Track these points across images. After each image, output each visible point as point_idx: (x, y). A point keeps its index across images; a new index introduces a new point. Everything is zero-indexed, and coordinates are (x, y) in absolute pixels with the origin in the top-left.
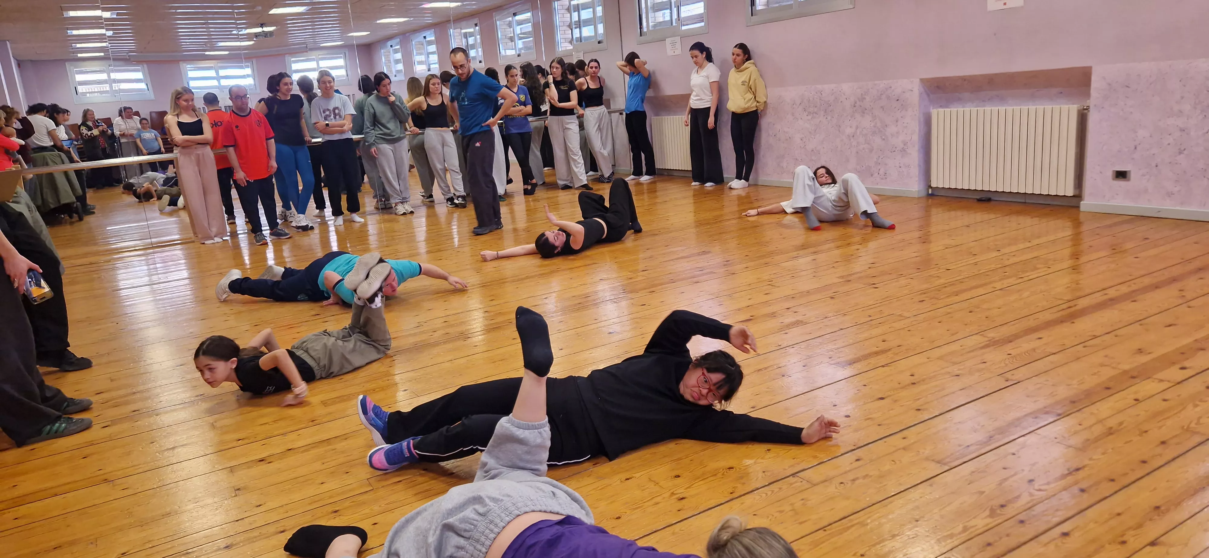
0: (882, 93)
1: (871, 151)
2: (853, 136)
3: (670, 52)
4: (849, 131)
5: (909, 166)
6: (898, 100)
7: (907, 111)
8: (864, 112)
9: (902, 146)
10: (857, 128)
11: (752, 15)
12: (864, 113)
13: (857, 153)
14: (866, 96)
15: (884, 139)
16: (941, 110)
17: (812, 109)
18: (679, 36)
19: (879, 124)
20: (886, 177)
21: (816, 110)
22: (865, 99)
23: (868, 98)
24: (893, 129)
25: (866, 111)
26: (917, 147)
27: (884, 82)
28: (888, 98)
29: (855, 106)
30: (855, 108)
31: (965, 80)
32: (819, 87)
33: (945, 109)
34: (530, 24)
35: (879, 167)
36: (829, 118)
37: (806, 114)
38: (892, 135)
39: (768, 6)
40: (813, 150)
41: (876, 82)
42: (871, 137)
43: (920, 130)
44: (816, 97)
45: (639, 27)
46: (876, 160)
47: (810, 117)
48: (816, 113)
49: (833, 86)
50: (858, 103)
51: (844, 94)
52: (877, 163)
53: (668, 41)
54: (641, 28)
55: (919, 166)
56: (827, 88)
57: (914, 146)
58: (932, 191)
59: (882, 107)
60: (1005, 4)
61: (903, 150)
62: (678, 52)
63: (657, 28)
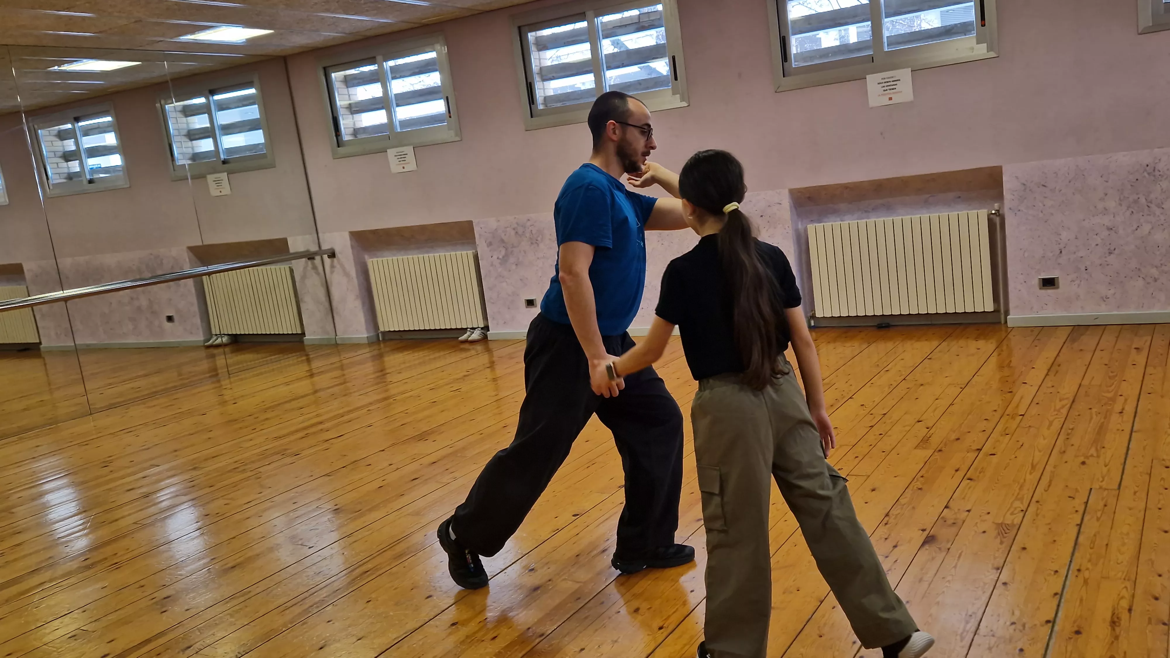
3: (395, 169)
6: (762, 216)
7: (775, 228)
11: (532, 117)
16: (819, 225)
18: (410, 145)
33: (823, 224)
39: (550, 105)
43: (795, 251)
45: (335, 134)
53: (391, 152)
54: (338, 136)
58: (814, 323)
60: (891, 100)
62: (411, 167)
63: (360, 136)
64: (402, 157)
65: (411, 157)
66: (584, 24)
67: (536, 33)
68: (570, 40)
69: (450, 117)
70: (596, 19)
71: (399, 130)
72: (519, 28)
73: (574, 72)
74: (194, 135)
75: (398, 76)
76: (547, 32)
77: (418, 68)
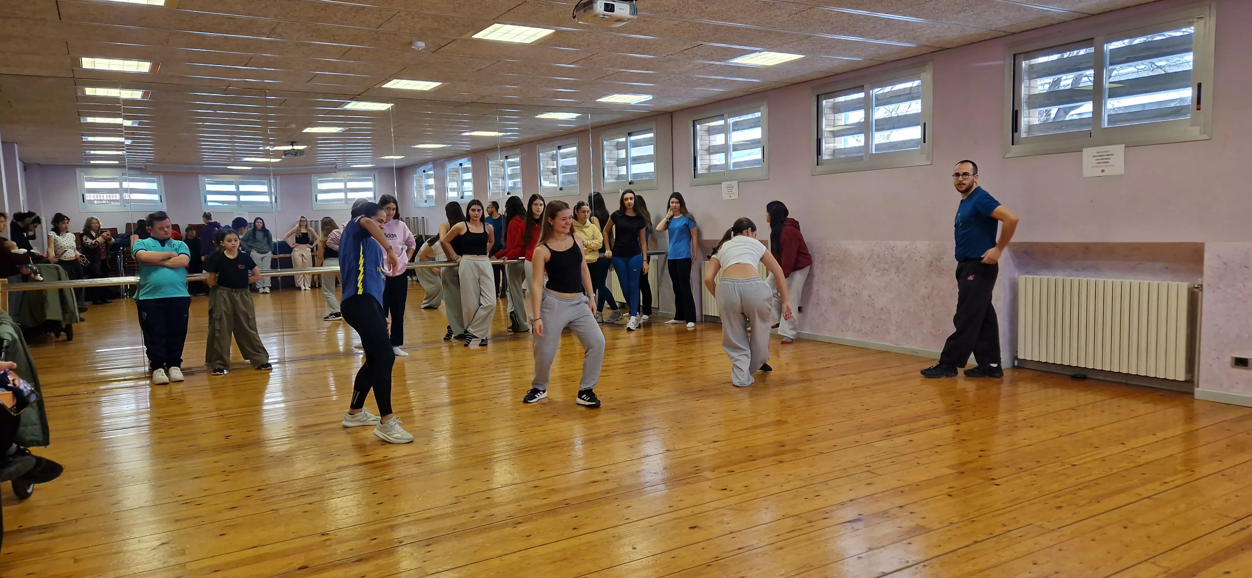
2: (929, 297)
3: (725, 196)
4: (923, 291)
10: (933, 288)
11: (818, 165)
12: (941, 274)
13: (933, 315)
14: (943, 256)
16: (1029, 277)
17: (882, 265)
18: (736, 180)
21: (886, 266)
22: (943, 259)
23: (945, 259)
25: (943, 272)
29: (930, 266)
30: (931, 268)
31: (1057, 247)
32: (892, 243)
33: (1034, 276)
34: (576, 158)
36: (901, 276)
37: (875, 270)
39: (834, 157)
40: (882, 309)
42: (948, 300)
43: (1005, 297)
44: (887, 253)
45: (693, 169)
47: (879, 274)
48: (886, 270)
49: (906, 243)
51: (919, 253)
53: (724, 184)
54: (695, 170)
56: (900, 244)
58: (1019, 365)
60: (1103, 171)
62: (735, 196)
63: (712, 171)
64: (730, 188)
65: (735, 189)
66: (862, 95)
67: (834, 100)
68: (857, 106)
69: (764, 161)
70: (871, 91)
71: (732, 168)
72: (818, 96)
73: (855, 132)
74: (620, 162)
75: (741, 128)
76: (842, 99)
77: (753, 123)
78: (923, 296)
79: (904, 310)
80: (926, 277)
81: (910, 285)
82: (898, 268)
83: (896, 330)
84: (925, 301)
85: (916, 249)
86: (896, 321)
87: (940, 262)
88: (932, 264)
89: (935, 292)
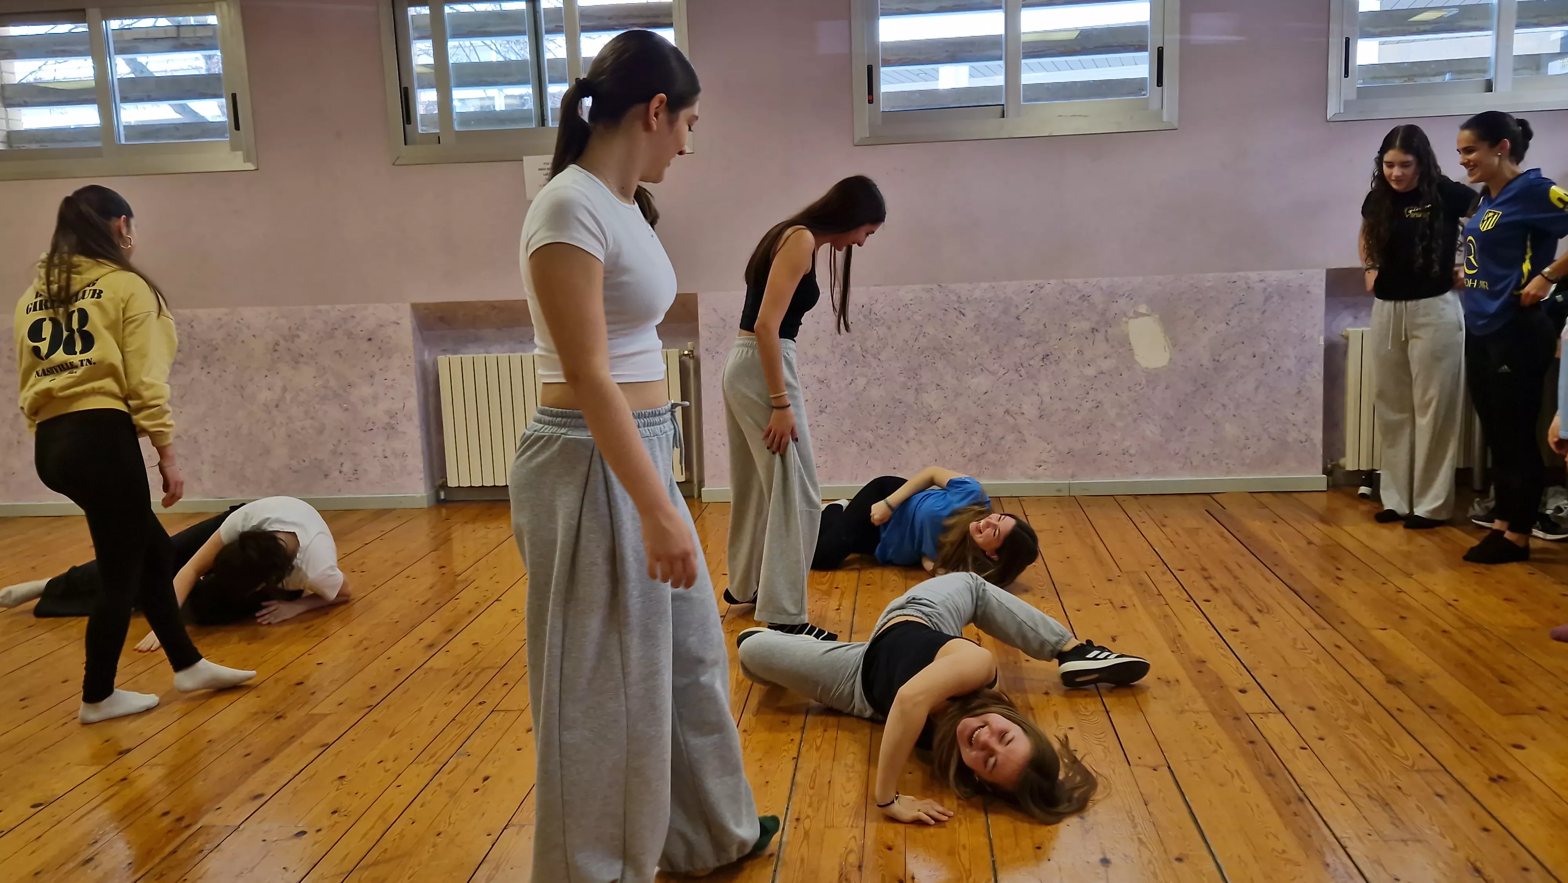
0: (336, 327)
1: (321, 431)
2: (277, 406)
4: (265, 396)
5: (404, 455)
6: (370, 340)
7: (390, 358)
8: (297, 360)
9: (386, 419)
10: (285, 389)
12: (297, 362)
13: (289, 436)
14: (299, 333)
15: (347, 409)
19: (333, 383)
20: (356, 476)
22: (298, 337)
23: (304, 336)
24: (366, 390)
25: (301, 359)
26: (417, 420)
27: (338, 307)
28: (350, 335)
29: (275, 351)
30: (276, 355)
35: (341, 460)
38: (364, 402)
41: (320, 307)
42: (317, 406)
43: (418, 392)
46: (332, 447)
49: (219, 312)
50: (282, 342)
51: (248, 328)
52: (334, 452)
55: (423, 452)
57: (411, 419)
58: (445, 495)
59: (337, 352)
61: (390, 429)
70: (102, 22)
78: (264, 404)
79: (227, 432)
80: (268, 370)
81: (235, 387)
82: (205, 357)
83: (214, 472)
84: (270, 413)
85: (241, 321)
86: (213, 456)
87: (293, 342)
88: (277, 347)
89: (288, 396)
